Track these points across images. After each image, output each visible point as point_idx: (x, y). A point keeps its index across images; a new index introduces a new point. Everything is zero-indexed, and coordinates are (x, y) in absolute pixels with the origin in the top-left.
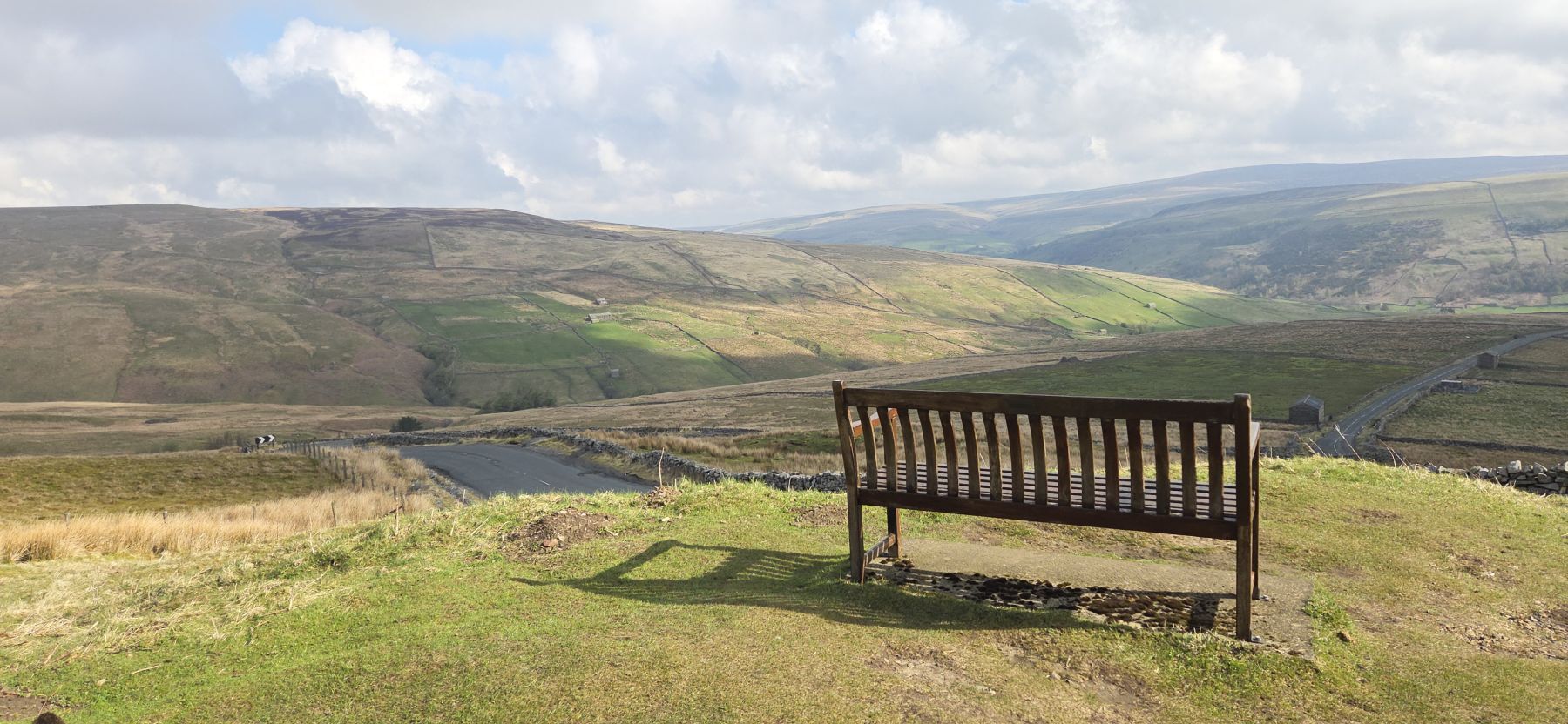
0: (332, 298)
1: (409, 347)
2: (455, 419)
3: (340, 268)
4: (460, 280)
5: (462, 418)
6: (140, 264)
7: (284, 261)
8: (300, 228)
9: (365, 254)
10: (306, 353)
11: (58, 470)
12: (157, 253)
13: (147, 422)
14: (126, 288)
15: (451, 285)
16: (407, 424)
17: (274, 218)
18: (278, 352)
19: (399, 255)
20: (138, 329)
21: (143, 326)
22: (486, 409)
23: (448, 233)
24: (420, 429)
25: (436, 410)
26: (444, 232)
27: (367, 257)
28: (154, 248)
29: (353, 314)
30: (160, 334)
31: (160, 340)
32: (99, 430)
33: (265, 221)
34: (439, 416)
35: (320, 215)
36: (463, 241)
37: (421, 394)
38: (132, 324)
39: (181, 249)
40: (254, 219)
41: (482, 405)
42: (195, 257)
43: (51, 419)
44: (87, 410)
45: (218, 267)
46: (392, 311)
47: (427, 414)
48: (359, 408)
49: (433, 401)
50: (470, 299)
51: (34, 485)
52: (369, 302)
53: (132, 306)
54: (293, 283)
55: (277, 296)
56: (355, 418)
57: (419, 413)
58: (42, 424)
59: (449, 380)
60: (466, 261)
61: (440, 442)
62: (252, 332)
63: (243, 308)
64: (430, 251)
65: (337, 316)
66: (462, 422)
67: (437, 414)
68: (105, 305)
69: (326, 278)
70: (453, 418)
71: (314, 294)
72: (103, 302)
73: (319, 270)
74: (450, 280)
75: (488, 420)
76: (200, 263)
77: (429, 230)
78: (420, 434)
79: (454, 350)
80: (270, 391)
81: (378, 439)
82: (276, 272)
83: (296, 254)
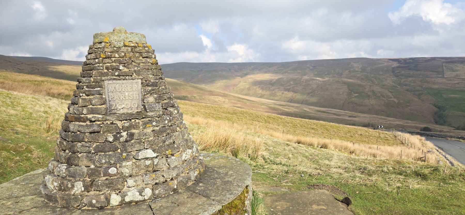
0: (406, 86)
1: (430, 104)
2: (445, 130)
3: (409, 77)
4: (453, 82)
5: (448, 130)
6: (353, 74)
7: (392, 74)
8: (398, 64)
9: (419, 72)
10: (395, 102)
11: (329, 126)
12: (357, 71)
13: (349, 117)
14: (348, 80)
15: (449, 84)
16: (426, 129)
17: (391, 61)
18: (386, 101)
19: (431, 72)
20: (350, 92)
21: (351, 91)
22: (458, 129)
23: (451, 65)
24: (431, 131)
25: (438, 126)
26: (449, 65)
27: (420, 73)
28: (356, 70)
29: (412, 91)
30: (355, 93)
31: (355, 95)
32: (338, 117)
33: (388, 62)
34: (439, 128)
35: (405, 60)
36: (457, 68)
37: (433, 120)
38: (348, 90)
39: (363, 70)
40: (385, 61)
41: (456, 127)
42: (366, 72)
43: (327, 113)
44: (335, 111)
45: (372, 75)
46: (426, 91)
47: (434, 127)
48: (410, 121)
49: (437, 123)
50: (457, 89)
51: (323, 129)
52: (418, 88)
53: (349, 85)
54: (394, 81)
55: (388, 84)
56: (408, 124)
57: (431, 126)
58: (325, 114)
59: (444, 116)
60: (457, 75)
61: (439, 137)
62: (380, 95)
63: (378, 87)
64: (443, 71)
65: (407, 92)
66: (448, 132)
67: (438, 127)
68: (343, 85)
69: (405, 80)
70: (444, 130)
71: (400, 84)
72: (342, 84)
73: (402, 77)
74: (450, 82)
75: (458, 132)
76: (368, 74)
77: (444, 64)
78: (432, 134)
79: (448, 106)
80: (382, 113)
81: (416, 133)
82: (389, 77)
83: (396, 72)
